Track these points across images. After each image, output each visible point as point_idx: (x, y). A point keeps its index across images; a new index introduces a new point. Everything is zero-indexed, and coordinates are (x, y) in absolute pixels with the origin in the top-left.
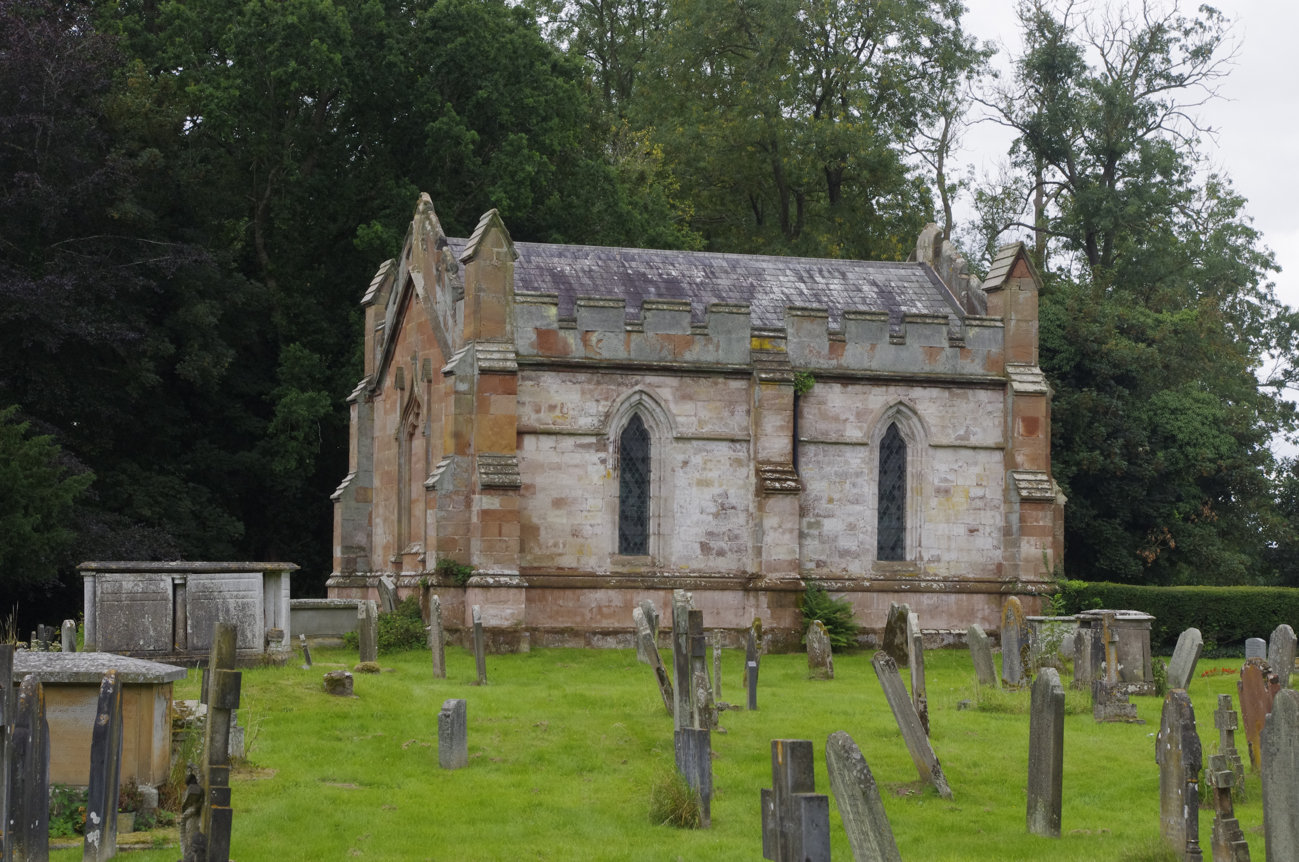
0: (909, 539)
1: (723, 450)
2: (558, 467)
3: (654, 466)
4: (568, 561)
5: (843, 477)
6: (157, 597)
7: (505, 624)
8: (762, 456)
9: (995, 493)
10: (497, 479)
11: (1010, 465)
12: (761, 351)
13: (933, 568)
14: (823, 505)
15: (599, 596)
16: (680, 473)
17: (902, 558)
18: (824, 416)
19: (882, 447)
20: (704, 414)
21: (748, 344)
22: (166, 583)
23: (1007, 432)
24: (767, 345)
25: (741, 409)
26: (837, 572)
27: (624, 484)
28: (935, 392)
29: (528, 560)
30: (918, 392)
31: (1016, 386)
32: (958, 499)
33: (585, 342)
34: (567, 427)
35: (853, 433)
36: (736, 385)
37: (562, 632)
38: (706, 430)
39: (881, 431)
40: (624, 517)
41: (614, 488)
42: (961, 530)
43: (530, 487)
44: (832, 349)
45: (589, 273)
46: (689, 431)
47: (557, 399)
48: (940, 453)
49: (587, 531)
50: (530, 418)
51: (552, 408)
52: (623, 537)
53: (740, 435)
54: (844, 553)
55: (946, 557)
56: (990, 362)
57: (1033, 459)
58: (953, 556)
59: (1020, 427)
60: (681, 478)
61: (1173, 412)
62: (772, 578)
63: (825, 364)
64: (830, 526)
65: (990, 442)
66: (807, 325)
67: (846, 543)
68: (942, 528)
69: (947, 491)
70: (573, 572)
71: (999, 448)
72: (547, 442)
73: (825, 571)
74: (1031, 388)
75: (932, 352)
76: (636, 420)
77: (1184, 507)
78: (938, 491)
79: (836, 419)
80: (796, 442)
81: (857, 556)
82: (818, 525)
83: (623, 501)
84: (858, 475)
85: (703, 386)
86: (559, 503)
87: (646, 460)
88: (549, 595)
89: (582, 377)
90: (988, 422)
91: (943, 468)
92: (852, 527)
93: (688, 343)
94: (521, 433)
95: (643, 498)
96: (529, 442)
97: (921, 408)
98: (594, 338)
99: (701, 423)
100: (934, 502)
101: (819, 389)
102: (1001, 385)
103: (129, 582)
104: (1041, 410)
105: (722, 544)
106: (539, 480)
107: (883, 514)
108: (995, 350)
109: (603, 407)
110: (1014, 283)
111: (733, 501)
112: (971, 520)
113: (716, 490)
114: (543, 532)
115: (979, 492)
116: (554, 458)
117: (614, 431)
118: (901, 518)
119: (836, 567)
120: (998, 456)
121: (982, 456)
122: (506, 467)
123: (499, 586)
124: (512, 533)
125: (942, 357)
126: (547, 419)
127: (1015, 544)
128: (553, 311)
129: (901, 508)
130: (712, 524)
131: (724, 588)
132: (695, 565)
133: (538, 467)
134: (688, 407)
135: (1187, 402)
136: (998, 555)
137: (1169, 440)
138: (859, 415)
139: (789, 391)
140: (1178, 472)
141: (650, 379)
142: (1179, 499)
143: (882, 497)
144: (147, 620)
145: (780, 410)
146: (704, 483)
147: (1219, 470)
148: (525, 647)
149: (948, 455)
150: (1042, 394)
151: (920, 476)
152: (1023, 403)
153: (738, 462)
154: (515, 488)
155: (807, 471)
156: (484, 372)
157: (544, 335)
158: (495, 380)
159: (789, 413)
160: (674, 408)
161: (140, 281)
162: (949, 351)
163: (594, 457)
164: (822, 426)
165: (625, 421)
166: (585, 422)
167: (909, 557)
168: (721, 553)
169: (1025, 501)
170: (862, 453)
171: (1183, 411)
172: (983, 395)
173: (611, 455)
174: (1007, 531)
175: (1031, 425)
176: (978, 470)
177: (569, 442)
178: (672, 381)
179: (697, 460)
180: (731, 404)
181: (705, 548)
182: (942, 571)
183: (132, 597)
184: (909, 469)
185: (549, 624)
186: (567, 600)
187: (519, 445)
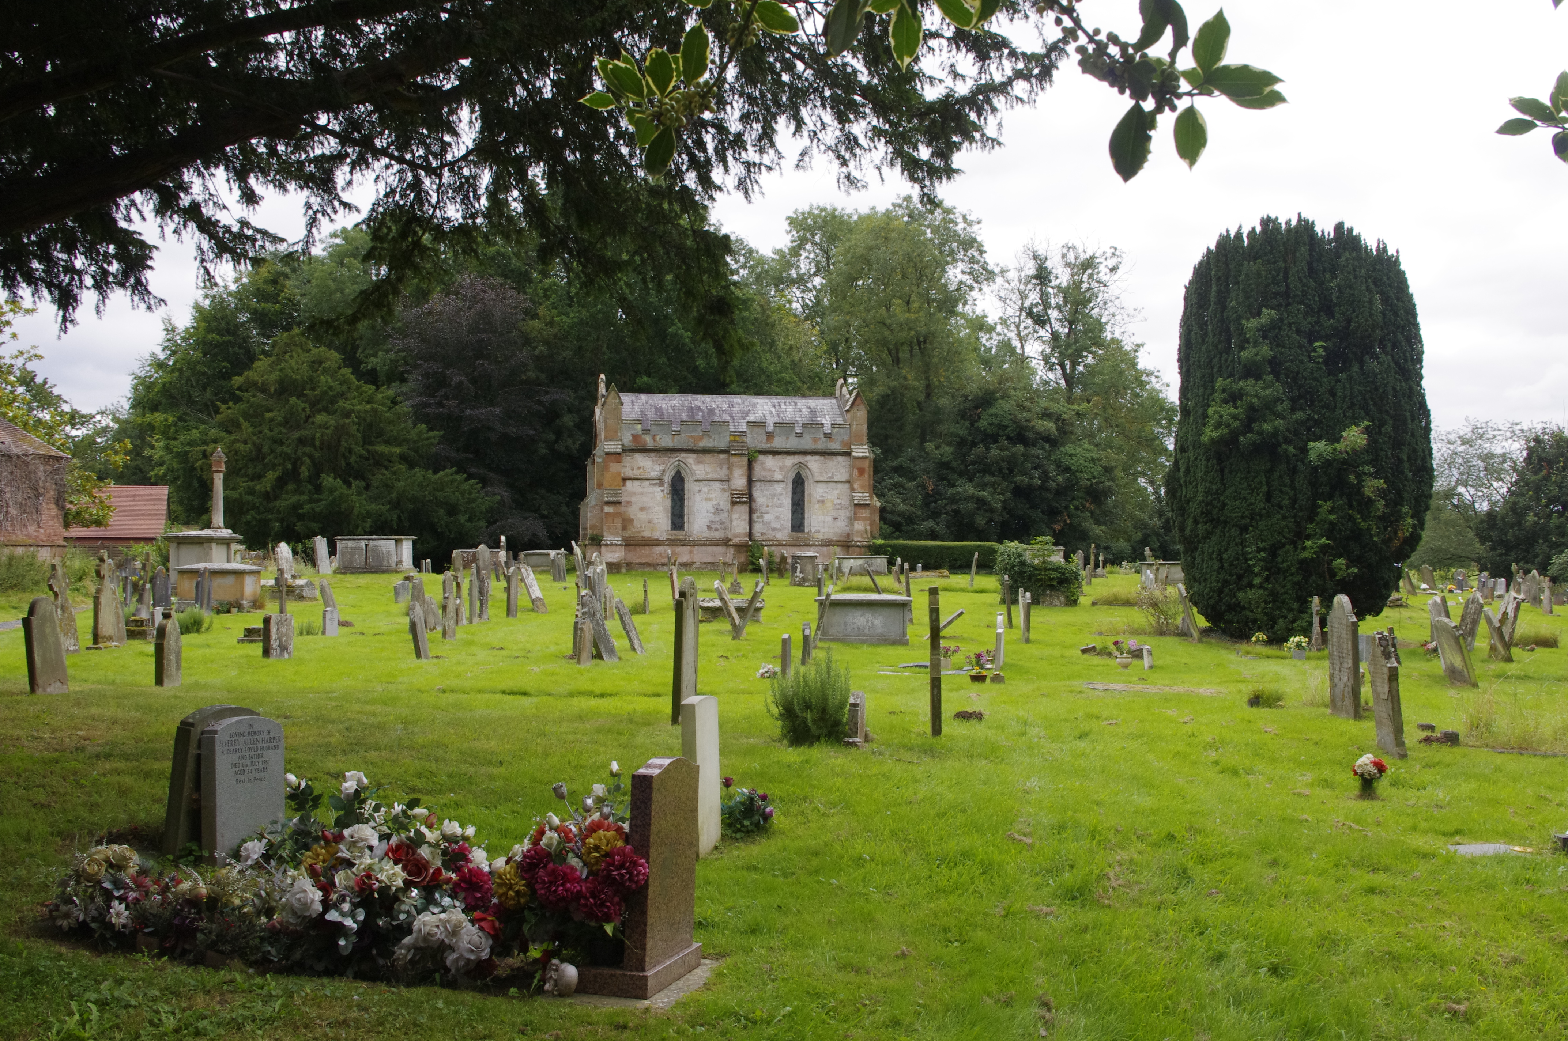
0: (806, 523)
1: (717, 485)
2: (642, 494)
3: (686, 492)
4: (646, 534)
5: (773, 496)
6: (359, 549)
7: (615, 561)
8: (733, 487)
9: (845, 502)
10: (611, 499)
11: (853, 490)
12: (735, 441)
13: (817, 535)
14: (764, 509)
15: (661, 548)
16: (697, 495)
17: (803, 531)
18: (764, 469)
19: (794, 482)
20: (708, 470)
21: (728, 439)
22: (363, 544)
23: (851, 475)
24: (737, 439)
25: (725, 467)
26: (771, 537)
27: (673, 500)
28: (817, 457)
29: (627, 534)
30: (809, 458)
31: (854, 454)
32: (829, 505)
33: (654, 440)
34: (646, 476)
35: (778, 476)
36: (722, 456)
37: (643, 564)
38: (709, 476)
39: (793, 475)
40: (673, 514)
41: (668, 502)
42: (830, 518)
43: (629, 503)
44: (768, 440)
45: (673, 407)
46: (701, 477)
47: (641, 464)
48: (820, 485)
49: (656, 521)
50: (628, 473)
51: (639, 468)
52: (673, 523)
53: (724, 478)
54: (774, 529)
55: (822, 530)
56: (844, 444)
57: (862, 487)
58: (826, 530)
59: (856, 472)
60: (698, 498)
61: (1071, 455)
62: (736, 541)
63: (765, 446)
64: (767, 517)
65: (844, 479)
66: (756, 430)
67: (775, 525)
68: (821, 518)
69: (823, 502)
70: (649, 539)
71: (848, 482)
72: (637, 483)
73: (765, 538)
74: (861, 455)
75: (816, 440)
76: (678, 473)
77: (1076, 503)
78: (819, 501)
79: (770, 470)
80: (750, 482)
81: (780, 530)
82: (762, 517)
83: (673, 507)
84: (780, 495)
85: (708, 458)
86: (642, 509)
87: (683, 490)
88: (638, 549)
89: (653, 455)
90: (843, 470)
91: (821, 491)
92: (778, 518)
93: (701, 438)
94: (624, 480)
95: (682, 506)
96: (629, 483)
97: (810, 465)
98: (658, 438)
99: (707, 473)
100: (817, 506)
101: (761, 457)
102: (848, 454)
103: (351, 544)
104: (867, 465)
105: (717, 526)
106: (633, 499)
107: (794, 512)
108: (846, 438)
109: (662, 468)
110: (855, 408)
111: (722, 507)
112: (835, 514)
113: (714, 502)
114: (635, 522)
115: (839, 501)
116: (641, 490)
117: (667, 478)
118: (803, 514)
119: (771, 535)
120: (847, 485)
121: (840, 486)
122: (616, 494)
123: (612, 545)
124: (618, 523)
125: (820, 442)
126: (636, 473)
127: (852, 525)
128: (639, 426)
129: (803, 509)
130: (713, 518)
131: (717, 545)
132: (705, 535)
133: (633, 494)
134: (701, 466)
135: (1078, 450)
136: (848, 529)
137: (1068, 469)
138: (781, 468)
139: (746, 459)
140: (1073, 485)
141: (683, 455)
142: (1074, 499)
143: (793, 504)
144: (357, 557)
145: (741, 467)
146: (708, 499)
147: (1092, 485)
148: (624, 570)
149: (823, 485)
150: (866, 457)
151: (810, 495)
152: (857, 462)
153: (724, 490)
154: (619, 503)
155: (756, 493)
156: (607, 454)
157: (635, 437)
158: (613, 457)
159: (745, 468)
160: (694, 467)
161: (536, 407)
162: (824, 439)
163: (658, 489)
164: (764, 473)
165: (673, 473)
166: (654, 474)
167: (806, 530)
168: (716, 530)
169: (856, 505)
170: (782, 485)
171: (1075, 455)
172: (840, 458)
173: (666, 488)
174: (850, 519)
175: (861, 471)
176: (836, 492)
177: (647, 483)
178: (694, 456)
179: (705, 489)
180: (721, 465)
181: (709, 527)
182: (821, 537)
183: (352, 548)
184: (806, 492)
185: (638, 561)
186: (646, 550)
187: (624, 485)
